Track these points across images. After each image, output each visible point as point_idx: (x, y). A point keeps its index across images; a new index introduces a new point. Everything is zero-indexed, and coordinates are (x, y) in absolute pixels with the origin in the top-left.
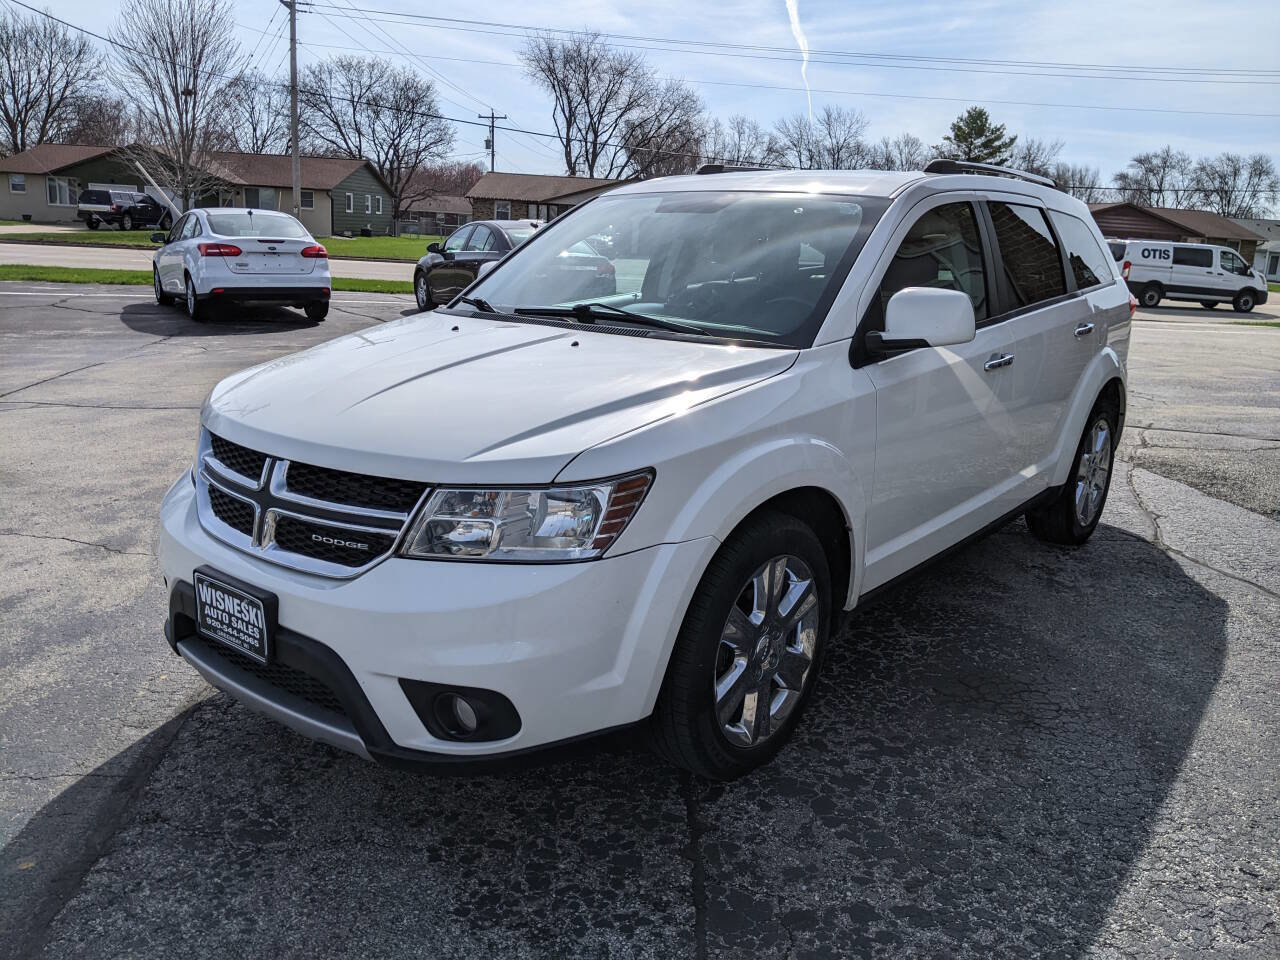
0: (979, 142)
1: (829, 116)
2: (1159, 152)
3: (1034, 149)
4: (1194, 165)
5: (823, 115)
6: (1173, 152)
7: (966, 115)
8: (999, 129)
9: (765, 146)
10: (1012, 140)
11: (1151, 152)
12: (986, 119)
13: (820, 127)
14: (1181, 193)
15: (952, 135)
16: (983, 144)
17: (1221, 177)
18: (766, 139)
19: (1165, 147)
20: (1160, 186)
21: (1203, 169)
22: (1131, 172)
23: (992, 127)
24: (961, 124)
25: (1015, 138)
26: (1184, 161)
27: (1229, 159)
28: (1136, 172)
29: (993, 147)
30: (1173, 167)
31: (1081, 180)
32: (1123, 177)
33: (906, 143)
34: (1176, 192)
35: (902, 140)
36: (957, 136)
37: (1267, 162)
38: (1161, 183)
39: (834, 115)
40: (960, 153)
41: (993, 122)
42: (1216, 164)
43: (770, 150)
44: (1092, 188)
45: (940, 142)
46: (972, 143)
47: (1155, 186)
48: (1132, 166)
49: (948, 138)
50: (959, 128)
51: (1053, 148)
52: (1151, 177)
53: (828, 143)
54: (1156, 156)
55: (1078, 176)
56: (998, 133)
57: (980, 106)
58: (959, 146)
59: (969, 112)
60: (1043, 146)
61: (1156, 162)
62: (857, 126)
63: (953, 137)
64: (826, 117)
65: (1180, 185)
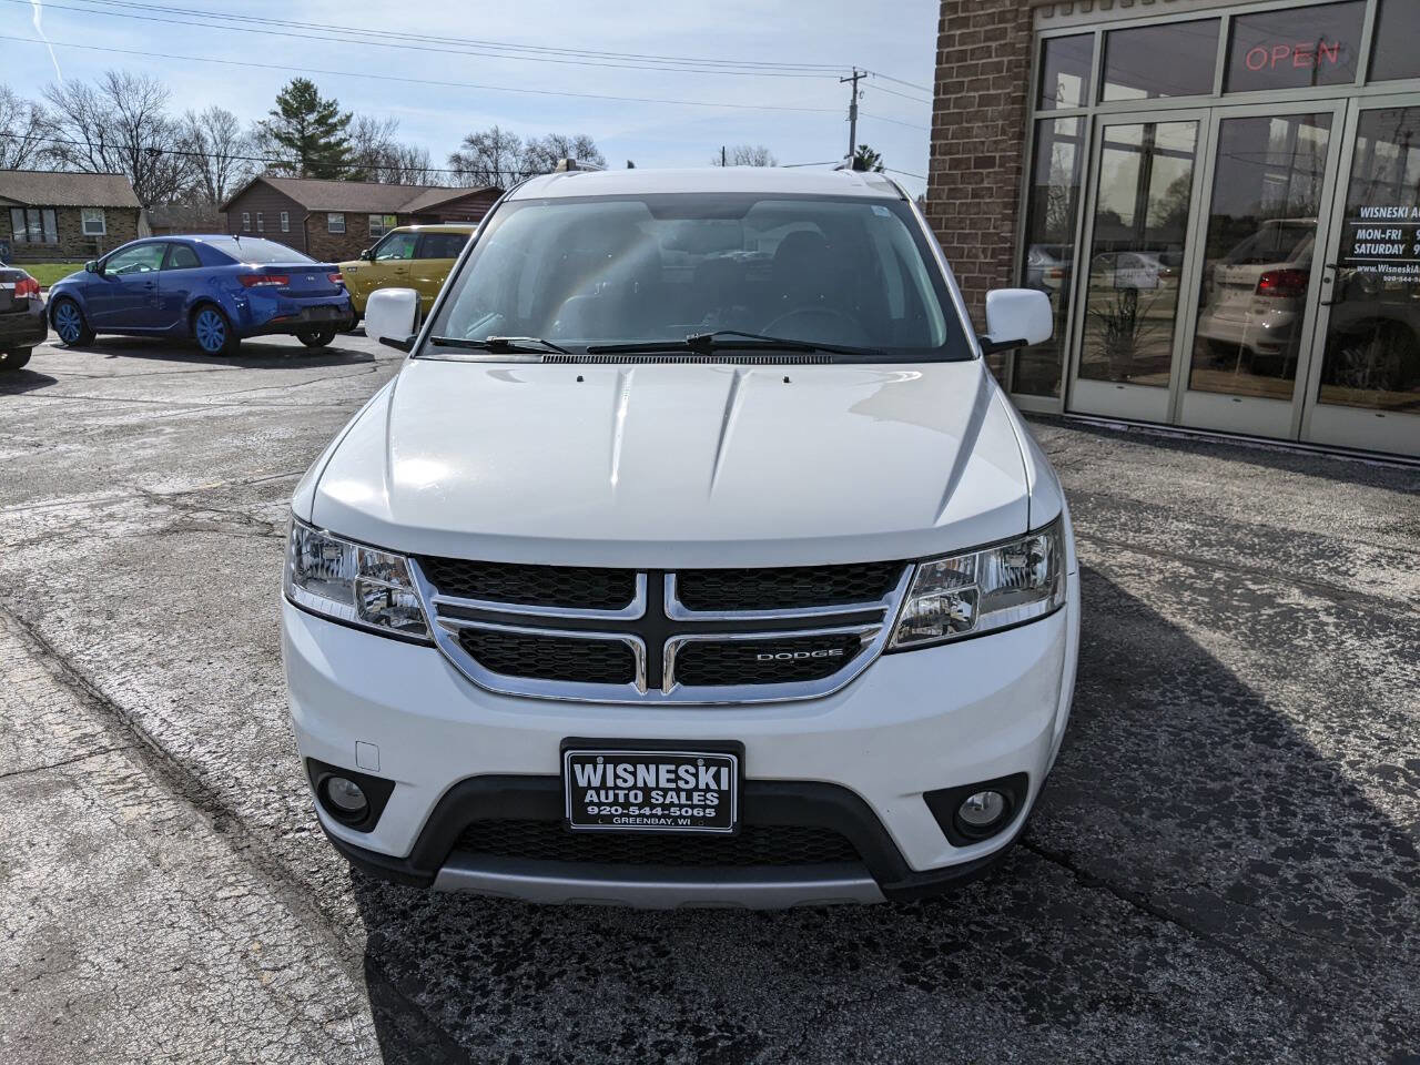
0: (312, 117)
1: (115, 83)
2: (489, 132)
3: (368, 128)
4: (524, 147)
5: (107, 81)
6: (502, 132)
7: (291, 87)
8: (331, 105)
9: (27, 119)
10: (348, 118)
11: (481, 133)
12: (315, 93)
13: (104, 95)
14: (517, 175)
15: (279, 109)
16: (316, 121)
17: (552, 158)
18: (27, 109)
19: (493, 127)
20: (496, 168)
21: (533, 150)
22: (464, 153)
23: (323, 102)
24: (288, 97)
25: (351, 115)
26: (514, 141)
27: (556, 140)
28: (470, 153)
29: (327, 125)
30: (505, 148)
31: (412, 160)
32: (457, 159)
33: (217, 117)
34: (513, 174)
35: (210, 114)
36: (284, 110)
37: (590, 143)
38: (497, 164)
39: (122, 82)
40: (290, 130)
41: (324, 96)
42: (546, 145)
43: (35, 123)
44: (425, 170)
45: (268, 117)
46: (304, 120)
47: (491, 166)
48: (465, 147)
49: (276, 113)
50: (286, 102)
51: (388, 126)
52: (485, 158)
53: (119, 115)
54: (487, 136)
55: (408, 157)
56: (330, 108)
57: (306, 77)
58: (289, 123)
59: (293, 83)
60: (377, 124)
61: (488, 142)
62: (155, 96)
63: (280, 112)
64: (111, 83)
65: (515, 168)
